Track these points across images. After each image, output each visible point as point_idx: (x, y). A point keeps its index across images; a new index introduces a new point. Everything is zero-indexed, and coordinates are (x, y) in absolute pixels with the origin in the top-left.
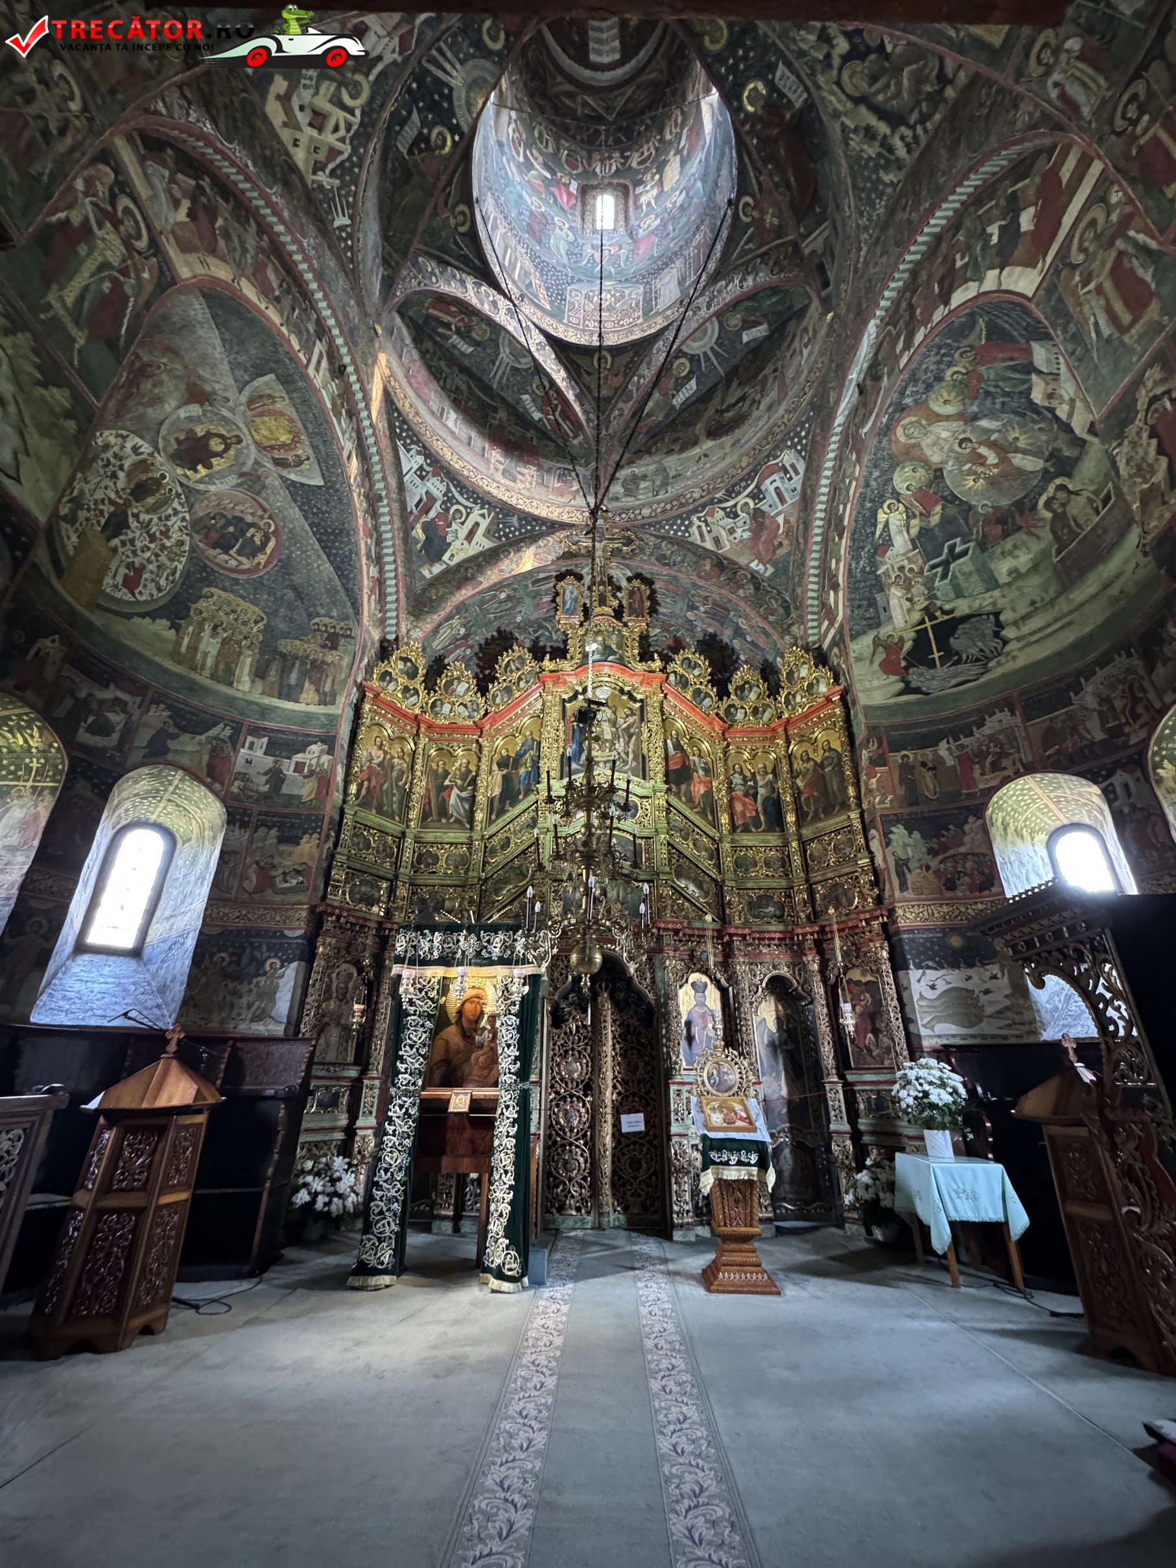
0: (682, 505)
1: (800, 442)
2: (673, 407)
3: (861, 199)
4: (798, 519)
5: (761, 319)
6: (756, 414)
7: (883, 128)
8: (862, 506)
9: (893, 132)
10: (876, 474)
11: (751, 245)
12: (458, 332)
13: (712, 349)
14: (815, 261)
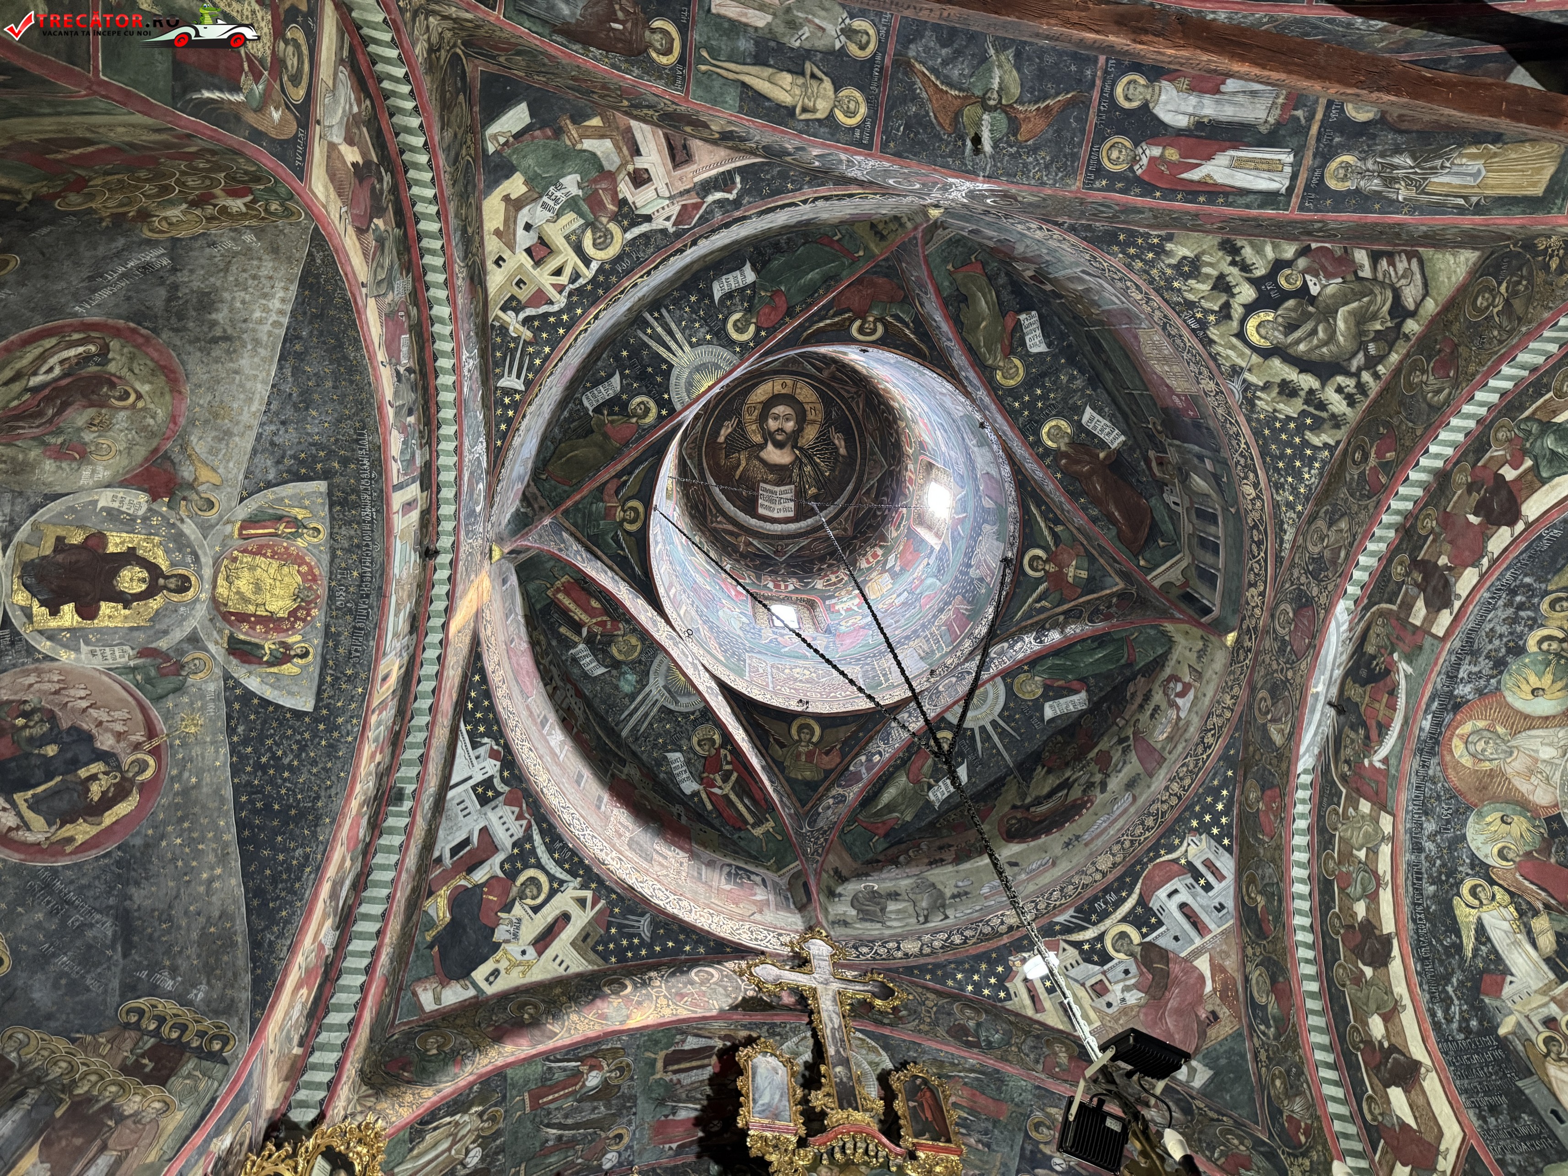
0: (985, 938)
1: (1216, 822)
2: (928, 803)
3: (1277, 470)
4: (1244, 959)
5: (1076, 685)
6: (1100, 798)
7: (1308, 381)
8: (1419, 890)
9: (1323, 385)
10: (1430, 826)
11: (1044, 603)
13: (994, 723)
14: (1175, 592)
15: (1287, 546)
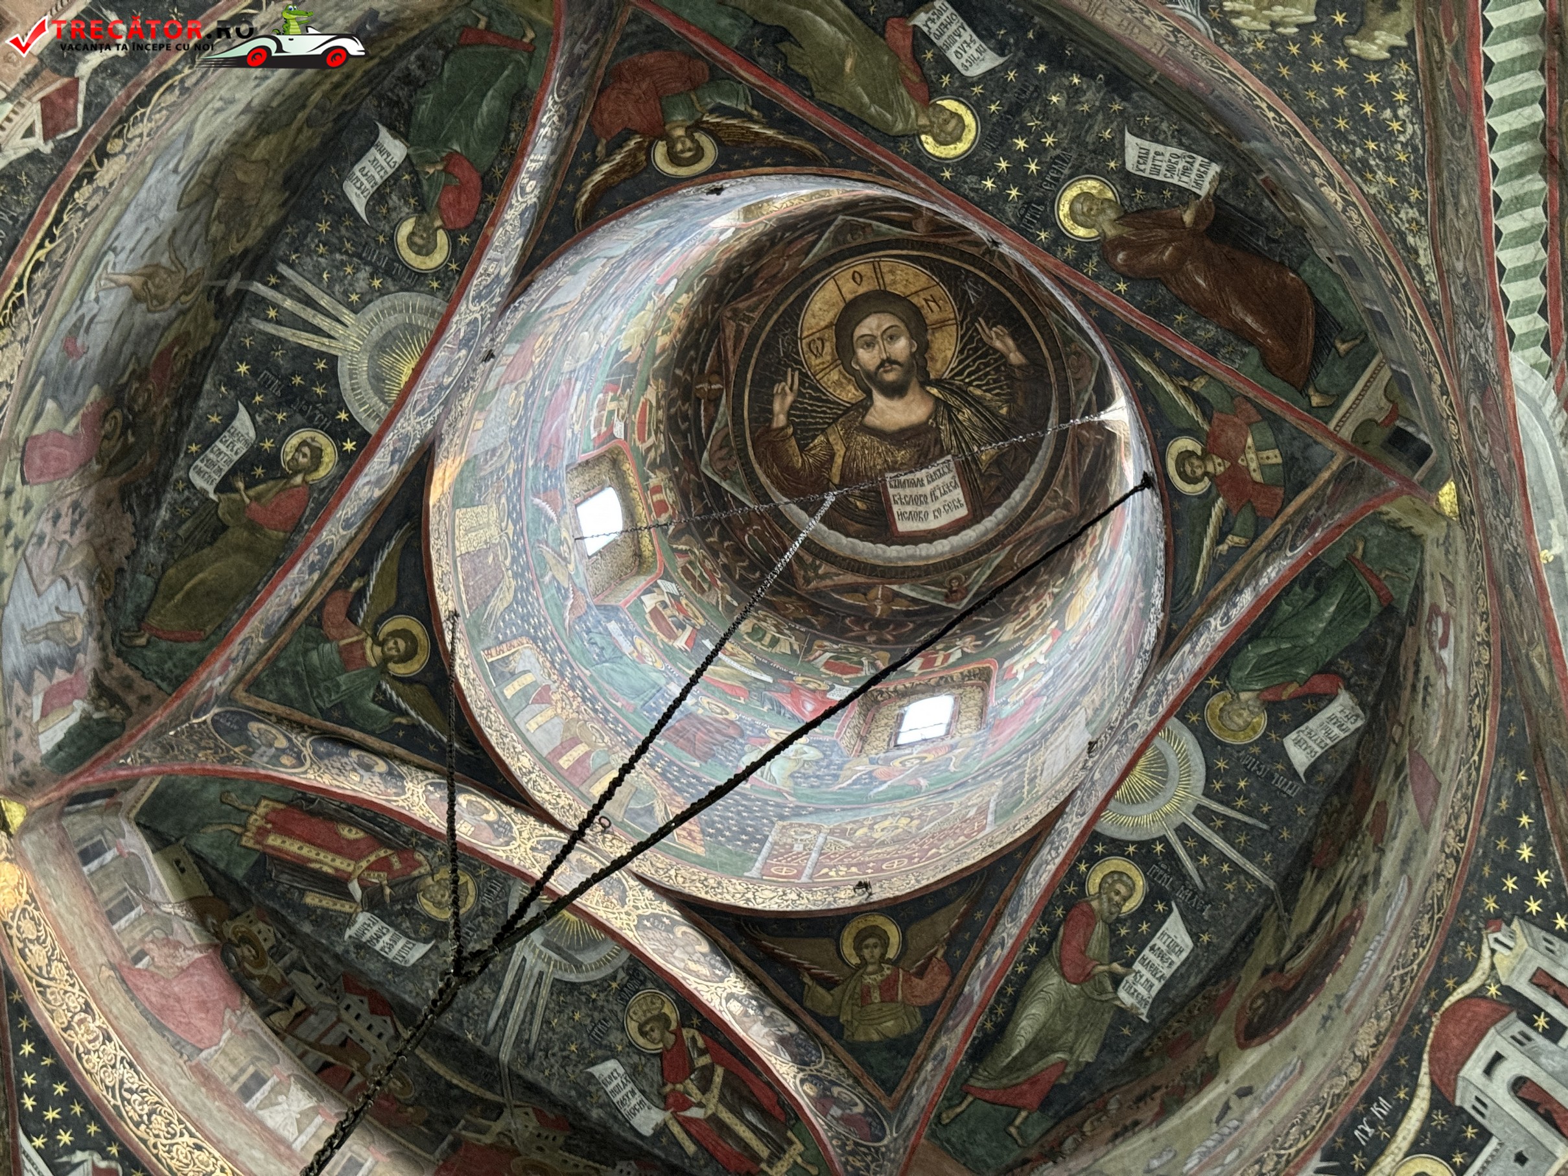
1: (1528, 887)
2: (1123, 1015)
3: (1340, 136)
5: (1321, 684)
6: (1374, 903)
11: (1232, 540)
12: (374, 902)
13: (1201, 813)
14: (1379, 436)
15: (1431, 277)
